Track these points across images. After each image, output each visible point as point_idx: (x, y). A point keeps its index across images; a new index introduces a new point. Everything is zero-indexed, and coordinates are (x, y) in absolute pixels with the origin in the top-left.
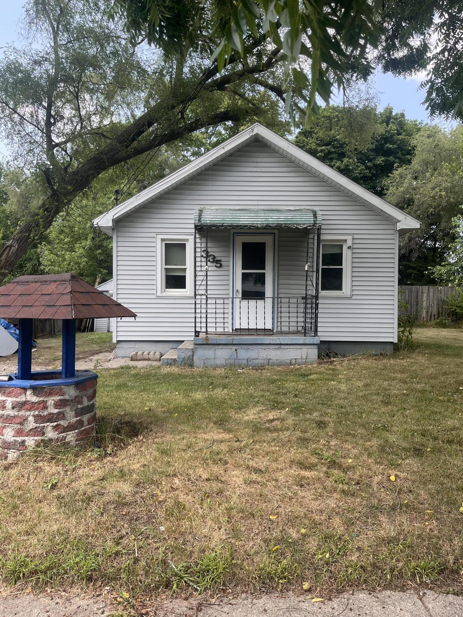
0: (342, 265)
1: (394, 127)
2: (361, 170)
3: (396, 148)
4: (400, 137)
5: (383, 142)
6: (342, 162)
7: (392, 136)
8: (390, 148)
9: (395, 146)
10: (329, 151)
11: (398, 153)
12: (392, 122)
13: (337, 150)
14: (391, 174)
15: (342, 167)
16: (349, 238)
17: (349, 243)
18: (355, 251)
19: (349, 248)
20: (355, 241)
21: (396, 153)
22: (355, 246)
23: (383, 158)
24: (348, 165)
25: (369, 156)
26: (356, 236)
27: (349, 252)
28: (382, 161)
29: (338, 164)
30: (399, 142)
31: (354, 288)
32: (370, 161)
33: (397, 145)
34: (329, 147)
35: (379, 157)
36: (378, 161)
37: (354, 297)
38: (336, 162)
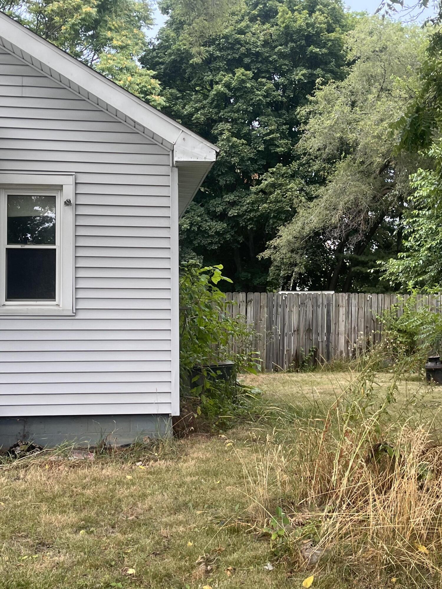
0: (54, 243)
1: (322, 18)
2: (267, 91)
3: (325, 54)
4: (333, 35)
5: (303, 42)
6: (234, 74)
7: (318, 34)
8: (316, 53)
9: (324, 50)
10: (211, 55)
11: (330, 62)
12: (320, 10)
13: (225, 53)
14: (312, 95)
15: (234, 84)
16: (67, 182)
17: (68, 193)
18: (82, 211)
19: (68, 203)
20: (82, 189)
21: (326, 63)
22: (82, 200)
23: (304, 71)
24: (243, 81)
25: (280, 66)
26: (82, 179)
27: (69, 213)
28: (303, 75)
29: (226, 79)
30: (330, 43)
31: (81, 294)
32: (282, 75)
33: (328, 49)
34: (211, 49)
35: (298, 68)
36: (297, 75)
37: (80, 315)
38: (224, 76)
